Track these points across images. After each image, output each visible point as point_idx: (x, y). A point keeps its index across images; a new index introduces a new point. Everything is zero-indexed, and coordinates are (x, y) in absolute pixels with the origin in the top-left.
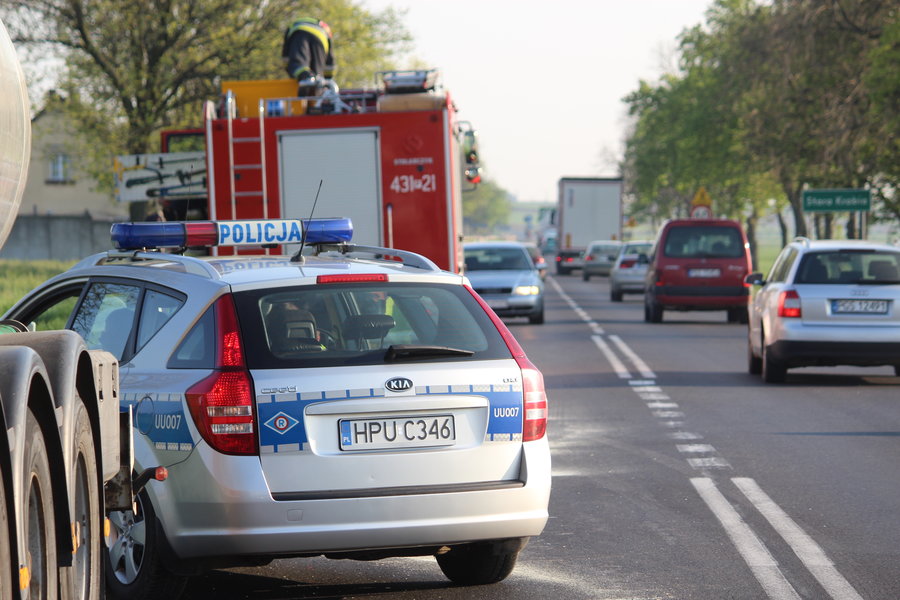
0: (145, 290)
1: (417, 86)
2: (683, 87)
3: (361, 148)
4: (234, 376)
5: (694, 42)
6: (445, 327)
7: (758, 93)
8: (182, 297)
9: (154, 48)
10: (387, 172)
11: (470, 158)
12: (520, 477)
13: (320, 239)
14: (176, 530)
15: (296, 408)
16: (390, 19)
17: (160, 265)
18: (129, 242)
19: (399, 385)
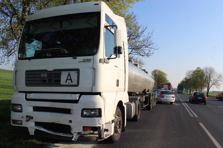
0: (158, 91)
1: (169, 83)
3: (167, 85)
4: (162, 94)
5: (181, 82)
6: (171, 93)
7: (184, 84)
8: (160, 91)
9: (159, 81)
10: (168, 87)
11: (172, 86)
12: (173, 99)
13: (166, 89)
14: (159, 101)
15: (164, 96)
16: (168, 80)
17: (159, 90)
18: (158, 89)
19: (169, 95)
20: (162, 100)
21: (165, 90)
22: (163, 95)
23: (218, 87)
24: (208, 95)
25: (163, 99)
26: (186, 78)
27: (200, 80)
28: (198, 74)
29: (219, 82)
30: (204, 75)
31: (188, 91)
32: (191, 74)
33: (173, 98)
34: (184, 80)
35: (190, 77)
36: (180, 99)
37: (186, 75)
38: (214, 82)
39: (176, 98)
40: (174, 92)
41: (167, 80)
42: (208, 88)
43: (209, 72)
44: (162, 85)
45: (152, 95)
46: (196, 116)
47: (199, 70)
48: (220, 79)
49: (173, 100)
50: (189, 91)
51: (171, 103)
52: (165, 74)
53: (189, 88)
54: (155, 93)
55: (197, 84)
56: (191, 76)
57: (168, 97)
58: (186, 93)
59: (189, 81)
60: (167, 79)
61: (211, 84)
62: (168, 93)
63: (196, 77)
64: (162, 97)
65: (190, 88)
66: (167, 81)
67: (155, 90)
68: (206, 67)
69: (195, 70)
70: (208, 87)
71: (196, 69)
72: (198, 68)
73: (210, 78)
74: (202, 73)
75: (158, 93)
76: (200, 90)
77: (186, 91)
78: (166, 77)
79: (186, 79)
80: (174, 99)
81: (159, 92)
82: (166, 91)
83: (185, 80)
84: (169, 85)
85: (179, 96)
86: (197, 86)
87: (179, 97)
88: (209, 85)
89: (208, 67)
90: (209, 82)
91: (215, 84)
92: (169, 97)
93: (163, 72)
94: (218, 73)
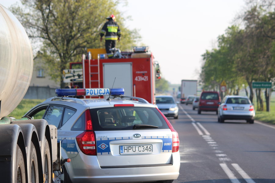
0: (65, 108)
1: (143, 51)
3: (126, 69)
4: (90, 133)
5: (222, 39)
6: (150, 119)
8: (75, 110)
9: (68, 39)
10: (134, 75)
11: (158, 72)
12: (171, 162)
13: (115, 94)
14: (73, 176)
15: (108, 142)
16: (135, 32)
17: (69, 101)
18: (61, 94)
19: (137, 136)
20: (92, 171)
21: (111, 104)
25: (97, 162)
26: (254, 9)
31: (267, 98)
33: (168, 154)
34: (242, 26)
36: (214, 154)
39: (188, 150)
40: (174, 109)
41: (130, 33)
44: (94, 69)
45: (22, 144)
49: (170, 165)
54: (38, 126)
57: (130, 146)
62: (133, 119)
64: (93, 153)
67: (44, 101)
75: (68, 126)
77: (259, 97)
80: (177, 156)
81: (72, 120)
82: (116, 106)
83: (248, 27)
84: (141, 61)
85: (207, 136)
87: (211, 142)
92: (139, 145)
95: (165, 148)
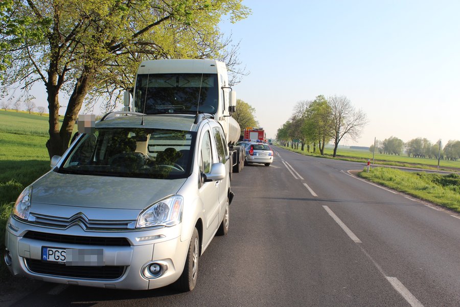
0: (246, 144)
1: (262, 129)
2: (283, 129)
3: (257, 134)
4: (252, 150)
5: (284, 125)
6: (266, 148)
7: (290, 131)
8: (248, 144)
10: (259, 136)
14: (248, 160)
15: (256, 153)
17: (247, 142)
19: (263, 152)
20: (252, 159)
21: (257, 144)
22: (254, 151)
23: (354, 139)
24: (337, 154)
25: (253, 157)
26: (295, 116)
27: (321, 123)
28: (318, 109)
29: (357, 128)
30: (329, 113)
31: (298, 145)
32: (305, 109)
33: (270, 157)
34: (291, 121)
35: (303, 117)
37: (295, 112)
38: (349, 127)
39: (274, 157)
42: (336, 140)
43: (339, 107)
44: (247, 133)
46: (302, 178)
47: (322, 100)
48: (360, 122)
49: (270, 159)
50: (300, 145)
51: (267, 164)
52: (251, 107)
53: (301, 138)
55: (317, 131)
56: (304, 113)
57: (261, 154)
58: (293, 150)
59: (301, 124)
60: (255, 119)
61: (342, 130)
62: (262, 148)
63: (315, 116)
64: (252, 155)
65: (303, 140)
66: (255, 123)
68: (334, 97)
69: (313, 101)
70: (337, 138)
71: (315, 99)
72: (319, 96)
73: (340, 118)
74: (328, 107)
76: (322, 142)
77: (295, 145)
78: (253, 114)
79: (294, 119)
80: (272, 158)
81: (248, 147)
82: (259, 144)
83: (293, 122)
84: (261, 132)
85: (279, 155)
86: (315, 136)
87: (280, 157)
88: (337, 133)
89: (338, 96)
90: (339, 128)
91: (351, 131)
92: (263, 154)
93: (247, 104)
94: (357, 111)
95: (270, 155)
